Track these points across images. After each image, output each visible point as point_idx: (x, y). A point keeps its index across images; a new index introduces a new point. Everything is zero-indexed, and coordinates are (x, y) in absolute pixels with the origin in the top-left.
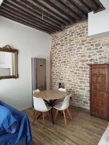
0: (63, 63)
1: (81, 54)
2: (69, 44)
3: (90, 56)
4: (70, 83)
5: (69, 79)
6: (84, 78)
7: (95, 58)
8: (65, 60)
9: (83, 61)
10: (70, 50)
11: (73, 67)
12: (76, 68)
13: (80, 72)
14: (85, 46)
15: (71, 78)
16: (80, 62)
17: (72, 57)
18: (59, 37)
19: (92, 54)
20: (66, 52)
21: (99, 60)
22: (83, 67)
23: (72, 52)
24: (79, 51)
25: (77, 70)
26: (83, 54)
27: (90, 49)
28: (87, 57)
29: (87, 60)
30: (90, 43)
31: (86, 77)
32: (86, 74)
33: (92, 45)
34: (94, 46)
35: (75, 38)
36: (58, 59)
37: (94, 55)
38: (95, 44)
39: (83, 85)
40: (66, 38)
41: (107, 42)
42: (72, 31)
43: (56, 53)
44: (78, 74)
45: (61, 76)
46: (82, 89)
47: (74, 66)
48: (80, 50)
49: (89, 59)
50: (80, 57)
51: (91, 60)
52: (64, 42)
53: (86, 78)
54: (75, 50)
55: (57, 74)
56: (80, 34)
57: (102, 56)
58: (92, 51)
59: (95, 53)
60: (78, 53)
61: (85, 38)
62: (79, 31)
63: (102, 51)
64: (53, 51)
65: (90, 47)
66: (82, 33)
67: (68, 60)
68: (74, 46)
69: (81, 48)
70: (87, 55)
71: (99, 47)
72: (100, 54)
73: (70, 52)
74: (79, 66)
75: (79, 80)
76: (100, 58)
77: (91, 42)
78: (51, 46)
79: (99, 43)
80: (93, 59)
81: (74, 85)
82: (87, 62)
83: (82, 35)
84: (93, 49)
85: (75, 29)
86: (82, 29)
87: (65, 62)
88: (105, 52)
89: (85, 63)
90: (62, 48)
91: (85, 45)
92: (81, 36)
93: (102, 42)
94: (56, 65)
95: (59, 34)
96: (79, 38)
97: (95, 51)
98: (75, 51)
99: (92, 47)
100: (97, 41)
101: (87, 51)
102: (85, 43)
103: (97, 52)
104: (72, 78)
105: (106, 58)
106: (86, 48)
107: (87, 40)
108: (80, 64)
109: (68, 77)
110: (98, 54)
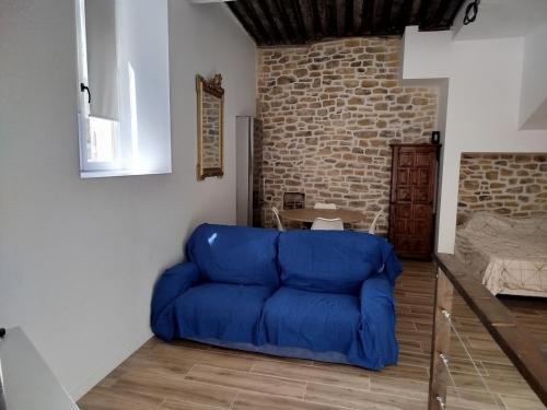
0: (304, 138)
1: (361, 116)
2: (324, 87)
3: (382, 124)
4: (323, 190)
5: (320, 180)
6: (365, 176)
7: (395, 130)
8: (310, 127)
9: (363, 135)
10: (329, 103)
11: (335, 150)
12: (343, 153)
13: (355, 162)
14: (372, 99)
15: (327, 179)
16: (355, 138)
17: (332, 121)
18: (290, 61)
19: (387, 120)
20: (312, 106)
21: (403, 135)
22: (364, 149)
23: (333, 110)
24: (355, 109)
25: (347, 157)
26: (364, 118)
27: (384, 107)
28: (374, 126)
29: (375, 134)
30: (386, 92)
31: (369, 174)
32: (369, 167)
33: (389, 98)
34: (395, 101)
35: (345, 71)
36: (286, 124)
37: (391, 122)
38: (397, 96)
39: (361, 194)
40: (314, 67)
41: (422, 97)
42: (337, 53)
43: (277, 104)
44: (347, 168)
45: (293, 174)
46: (356, 204)
47: (338, 146)
48: (359, 106)
49: (380, 130)
50: (356, 125)
51: (385, 134)
52: (307, 77)
53: (370, 177)
54: (343, 104)
55: (280, 167)
56: (359, 64)
57: (412, 125)
58: (388, 112)
59: (397, 117)
60: (352, 112)
61: (372, 78)
62: (356, 56)
63: (412, 115)
64: (267, 98)
65: (384, 101)
66: (366, 64)
67: (320, 129)
68: (340, 93)
69: (360, 101)
70: (376, 120)
71: (405, 106)
72: (407, 122)
73: (328, 108)
74: (351, 148)
75: (350, 183)
76: (405, 131)
77: (389, 89)
78: (260, 83)
79: (405, 96)
80: (389, 132)
81: (335, 195)
82: (374, 139)
83: (366, 68)
84: (392, 109)
85: (345, 48)
86: (365, 52)
87: (309, 133)
88: (417, 117)
89: (368, 140)
90: (302, 93)
91: (372, 95)
92: (361, 71)
93: (412, 93)
94: (276, 142)
95: (292, 52)
96: (357, 74)
97: (396, 113)
98: (343, 108)
99: (389, 102)
100: (401, 91)
101: (374, 112)
102: (372, 89)
103: (402, 115)
104: (330, 178)
105: (418, 131)
106: (374, 103)
107: (377, 84)
108: (355, 142)
109: (316, 176)
110: (402, 120)
